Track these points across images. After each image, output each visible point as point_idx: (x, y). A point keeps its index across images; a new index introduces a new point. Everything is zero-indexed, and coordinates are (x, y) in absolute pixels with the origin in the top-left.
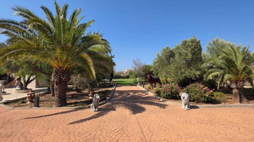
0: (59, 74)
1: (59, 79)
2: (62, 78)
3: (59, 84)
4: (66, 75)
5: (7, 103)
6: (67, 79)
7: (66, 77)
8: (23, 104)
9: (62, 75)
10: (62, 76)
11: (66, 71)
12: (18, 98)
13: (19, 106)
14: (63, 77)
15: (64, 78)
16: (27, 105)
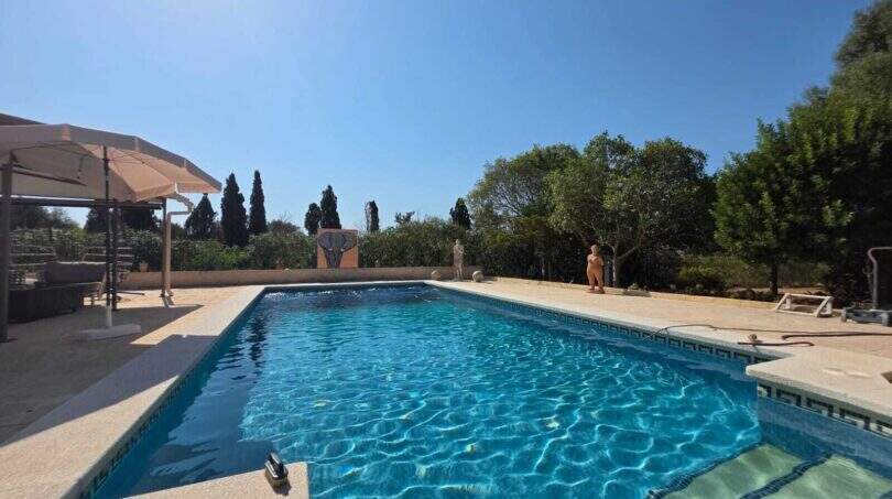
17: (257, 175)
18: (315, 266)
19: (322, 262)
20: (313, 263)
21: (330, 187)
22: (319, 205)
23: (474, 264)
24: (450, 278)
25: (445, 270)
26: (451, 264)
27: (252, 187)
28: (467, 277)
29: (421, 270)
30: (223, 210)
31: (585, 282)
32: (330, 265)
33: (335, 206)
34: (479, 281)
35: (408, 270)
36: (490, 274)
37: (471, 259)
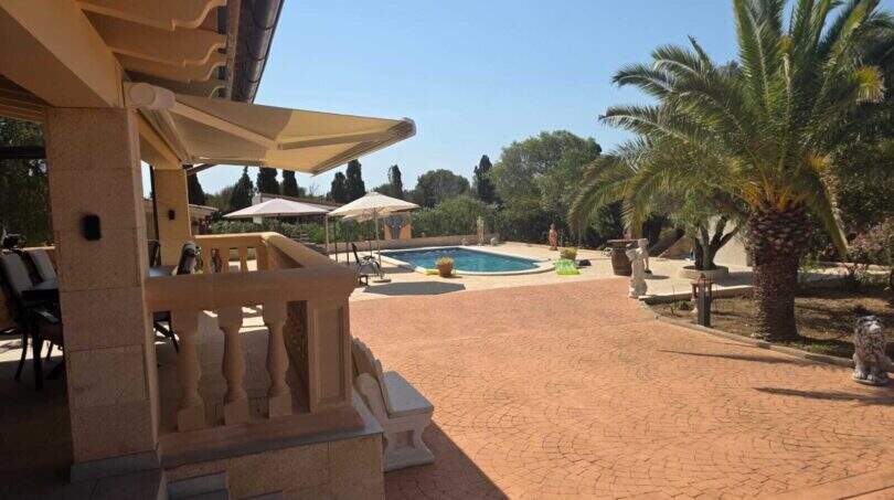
0: (761, 227)
1: (760, 245)
2: (771, 239)
3: (764, 261)
4: (787, 230)
5: (654, 302)
6: (790, 243)
7: (787, 239)
8: (681, 313)
9: (770, 232)
10: (772, 236)
11: (790, 214)
12: (676, 293)
13: (673, 315)
14: (776, 236)
15: (778, 241)
16: (689, 316)
18: (383, 239)
20: (382, 237)
22: (344, 173)
23: (492, 232)
24: (475, 244)
25: (472, 237)
26: (476, 233)
28: (486, 242)
29: (455, 238)
31: (549, 244)
32: (393, 238)
33: (359, 174)
34: (495, 245)
35: (445, 239)
36: (503, 239)
37: (491, 229)
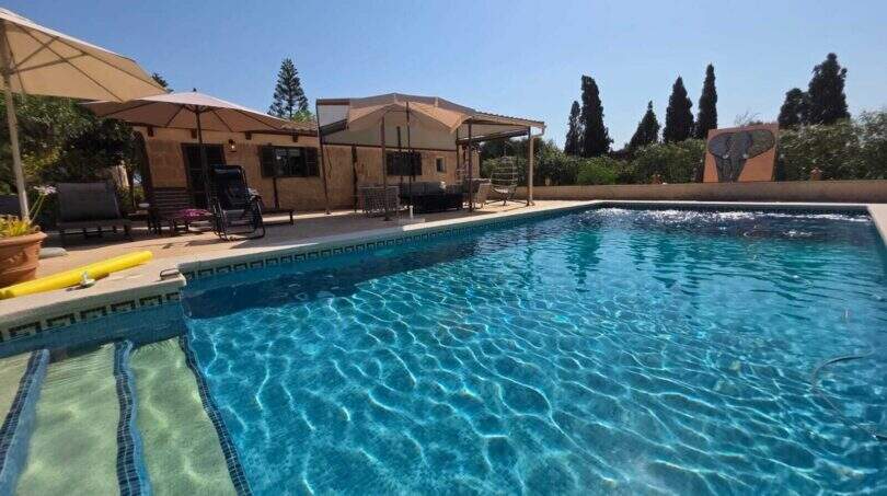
17: (710, 70)
18: (700, 179)
19: (711, 173)
20: (698, 176)
21: (832, 57)
27: (702, 86)
30: (667, 123)
32: (722, 179)
